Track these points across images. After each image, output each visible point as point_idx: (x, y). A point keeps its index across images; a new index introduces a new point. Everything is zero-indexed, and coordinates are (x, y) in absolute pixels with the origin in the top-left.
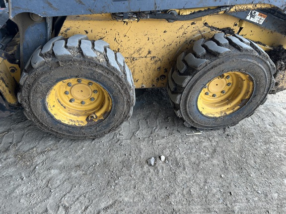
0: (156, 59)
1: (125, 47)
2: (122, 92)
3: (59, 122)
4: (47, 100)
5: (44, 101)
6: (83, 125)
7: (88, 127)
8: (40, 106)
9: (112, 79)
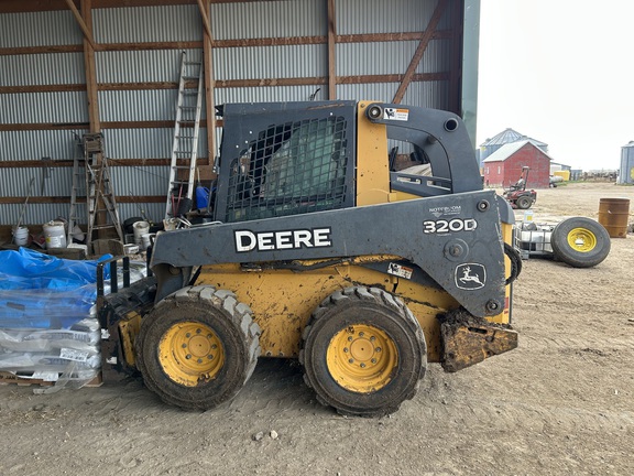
0: (293, 317)
1: (259, 302)
2: (235, 339)
3: (167, 377)
4: (160, 346)
5: (156, 346)
6: (192, 385)
7: (197, 389)
8: (151, 353)
9: (224, 323)
